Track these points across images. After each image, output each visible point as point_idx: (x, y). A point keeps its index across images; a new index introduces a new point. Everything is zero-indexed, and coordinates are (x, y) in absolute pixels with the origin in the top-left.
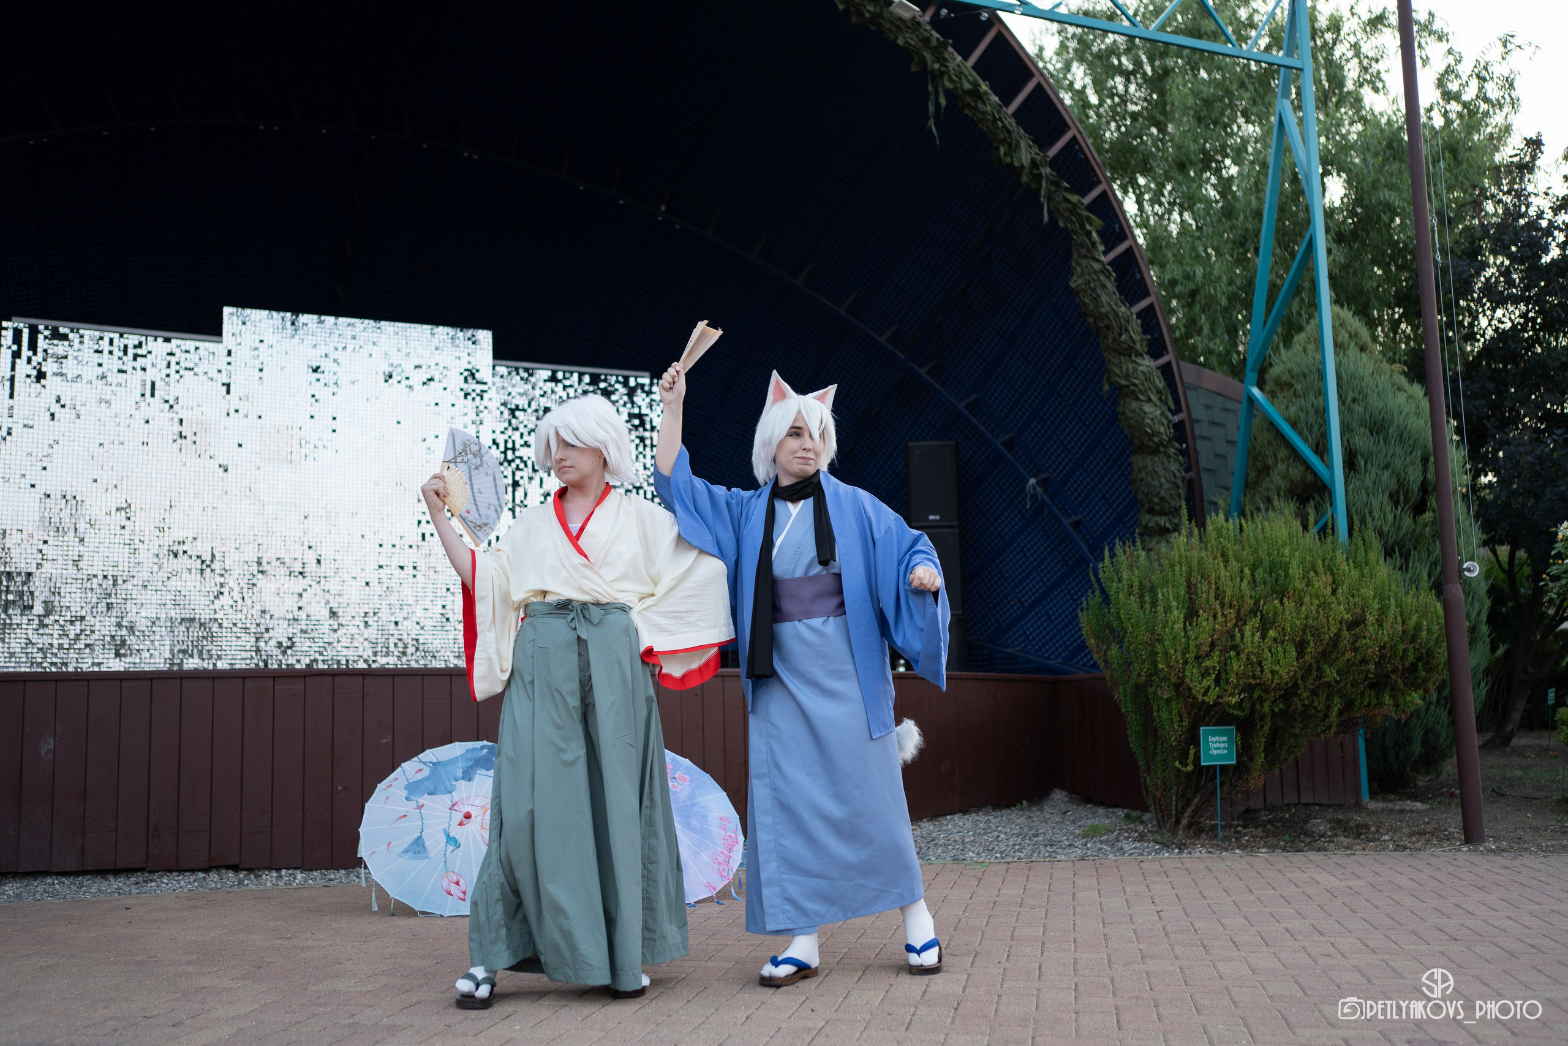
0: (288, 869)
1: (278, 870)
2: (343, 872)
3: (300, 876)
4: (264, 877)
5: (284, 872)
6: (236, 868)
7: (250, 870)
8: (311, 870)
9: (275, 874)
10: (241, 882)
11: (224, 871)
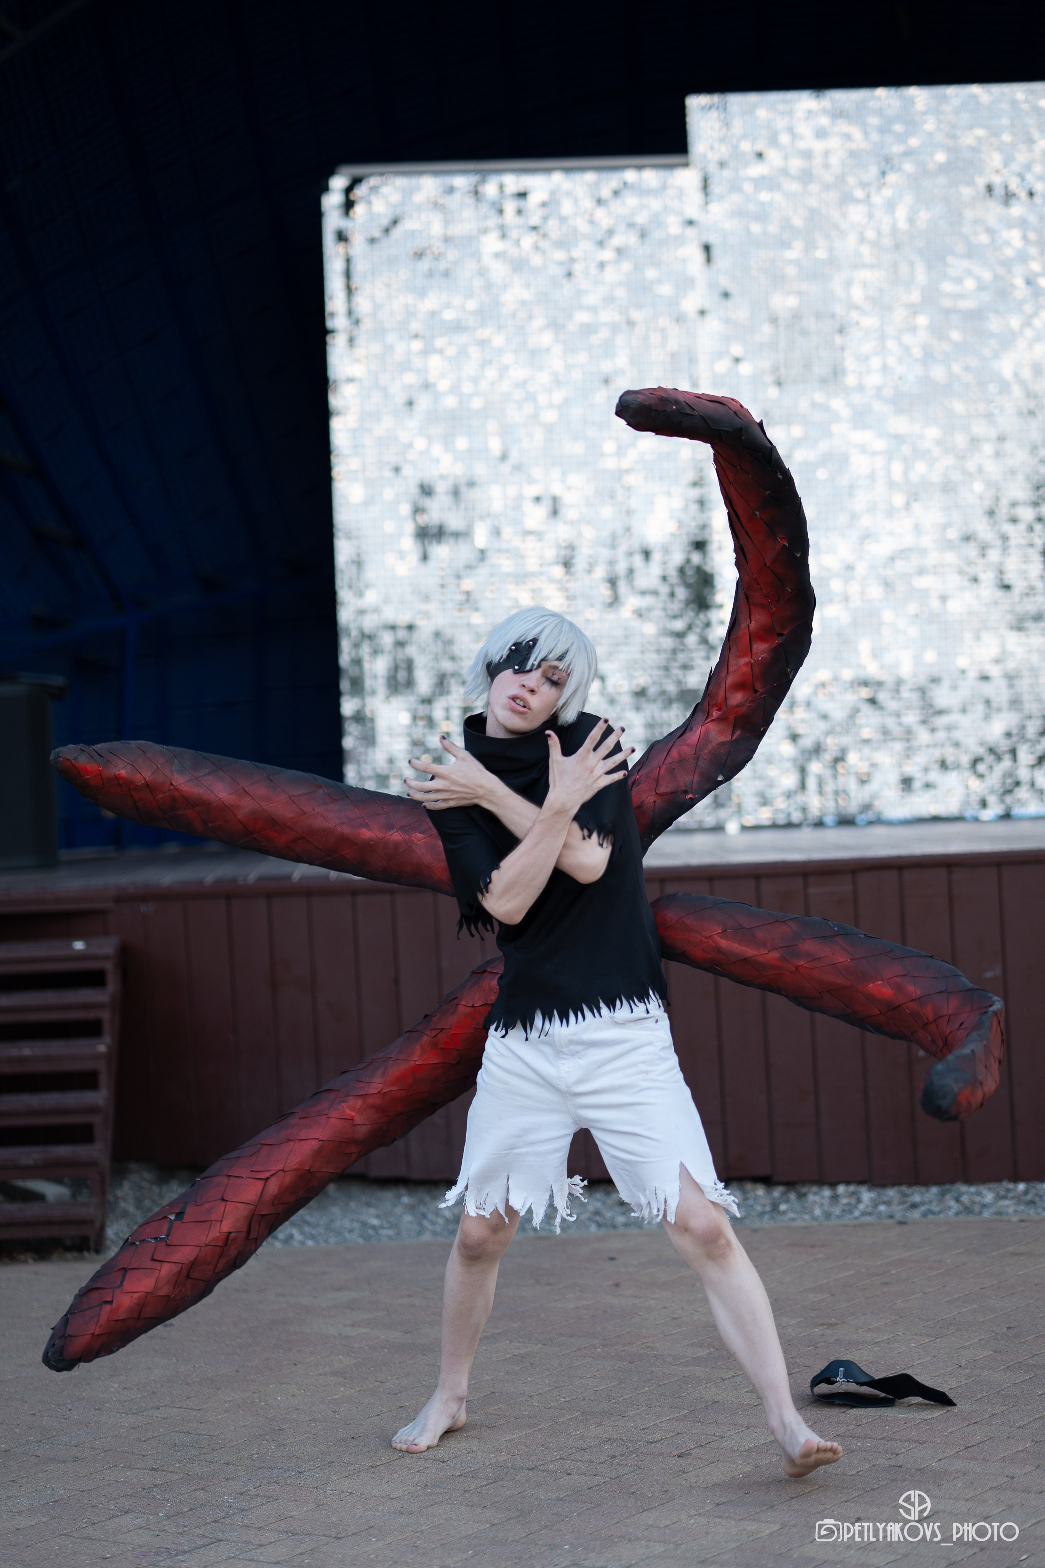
0: (848, 1183)
1: (833, 1185)
2: (934, 1190)
3: (867, 1195)
4: (811, 1197)
5: (841, 1189)
6: (767, 1181)
7: (790, 1184)
8: (883, 1185)
9: (827, 1192)
10: (775, 1207)
11: (749, 1186)
